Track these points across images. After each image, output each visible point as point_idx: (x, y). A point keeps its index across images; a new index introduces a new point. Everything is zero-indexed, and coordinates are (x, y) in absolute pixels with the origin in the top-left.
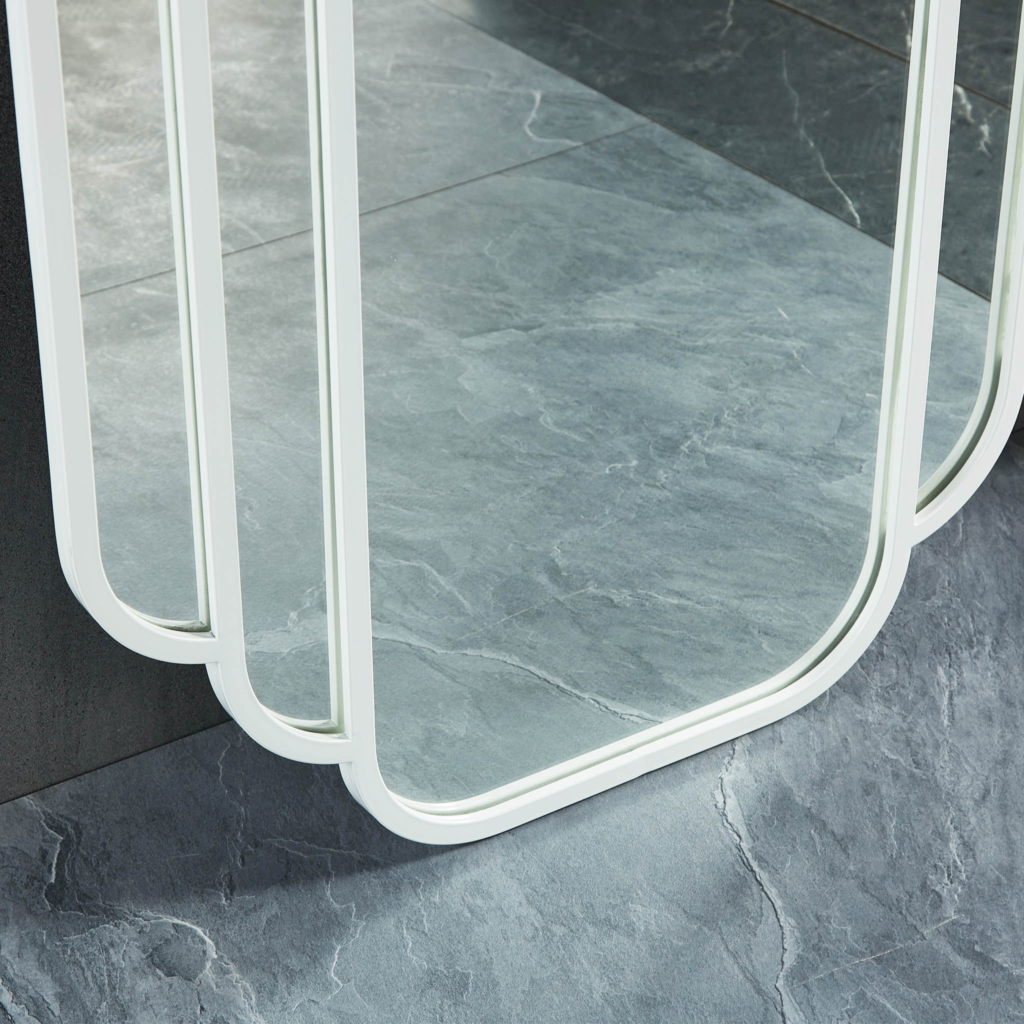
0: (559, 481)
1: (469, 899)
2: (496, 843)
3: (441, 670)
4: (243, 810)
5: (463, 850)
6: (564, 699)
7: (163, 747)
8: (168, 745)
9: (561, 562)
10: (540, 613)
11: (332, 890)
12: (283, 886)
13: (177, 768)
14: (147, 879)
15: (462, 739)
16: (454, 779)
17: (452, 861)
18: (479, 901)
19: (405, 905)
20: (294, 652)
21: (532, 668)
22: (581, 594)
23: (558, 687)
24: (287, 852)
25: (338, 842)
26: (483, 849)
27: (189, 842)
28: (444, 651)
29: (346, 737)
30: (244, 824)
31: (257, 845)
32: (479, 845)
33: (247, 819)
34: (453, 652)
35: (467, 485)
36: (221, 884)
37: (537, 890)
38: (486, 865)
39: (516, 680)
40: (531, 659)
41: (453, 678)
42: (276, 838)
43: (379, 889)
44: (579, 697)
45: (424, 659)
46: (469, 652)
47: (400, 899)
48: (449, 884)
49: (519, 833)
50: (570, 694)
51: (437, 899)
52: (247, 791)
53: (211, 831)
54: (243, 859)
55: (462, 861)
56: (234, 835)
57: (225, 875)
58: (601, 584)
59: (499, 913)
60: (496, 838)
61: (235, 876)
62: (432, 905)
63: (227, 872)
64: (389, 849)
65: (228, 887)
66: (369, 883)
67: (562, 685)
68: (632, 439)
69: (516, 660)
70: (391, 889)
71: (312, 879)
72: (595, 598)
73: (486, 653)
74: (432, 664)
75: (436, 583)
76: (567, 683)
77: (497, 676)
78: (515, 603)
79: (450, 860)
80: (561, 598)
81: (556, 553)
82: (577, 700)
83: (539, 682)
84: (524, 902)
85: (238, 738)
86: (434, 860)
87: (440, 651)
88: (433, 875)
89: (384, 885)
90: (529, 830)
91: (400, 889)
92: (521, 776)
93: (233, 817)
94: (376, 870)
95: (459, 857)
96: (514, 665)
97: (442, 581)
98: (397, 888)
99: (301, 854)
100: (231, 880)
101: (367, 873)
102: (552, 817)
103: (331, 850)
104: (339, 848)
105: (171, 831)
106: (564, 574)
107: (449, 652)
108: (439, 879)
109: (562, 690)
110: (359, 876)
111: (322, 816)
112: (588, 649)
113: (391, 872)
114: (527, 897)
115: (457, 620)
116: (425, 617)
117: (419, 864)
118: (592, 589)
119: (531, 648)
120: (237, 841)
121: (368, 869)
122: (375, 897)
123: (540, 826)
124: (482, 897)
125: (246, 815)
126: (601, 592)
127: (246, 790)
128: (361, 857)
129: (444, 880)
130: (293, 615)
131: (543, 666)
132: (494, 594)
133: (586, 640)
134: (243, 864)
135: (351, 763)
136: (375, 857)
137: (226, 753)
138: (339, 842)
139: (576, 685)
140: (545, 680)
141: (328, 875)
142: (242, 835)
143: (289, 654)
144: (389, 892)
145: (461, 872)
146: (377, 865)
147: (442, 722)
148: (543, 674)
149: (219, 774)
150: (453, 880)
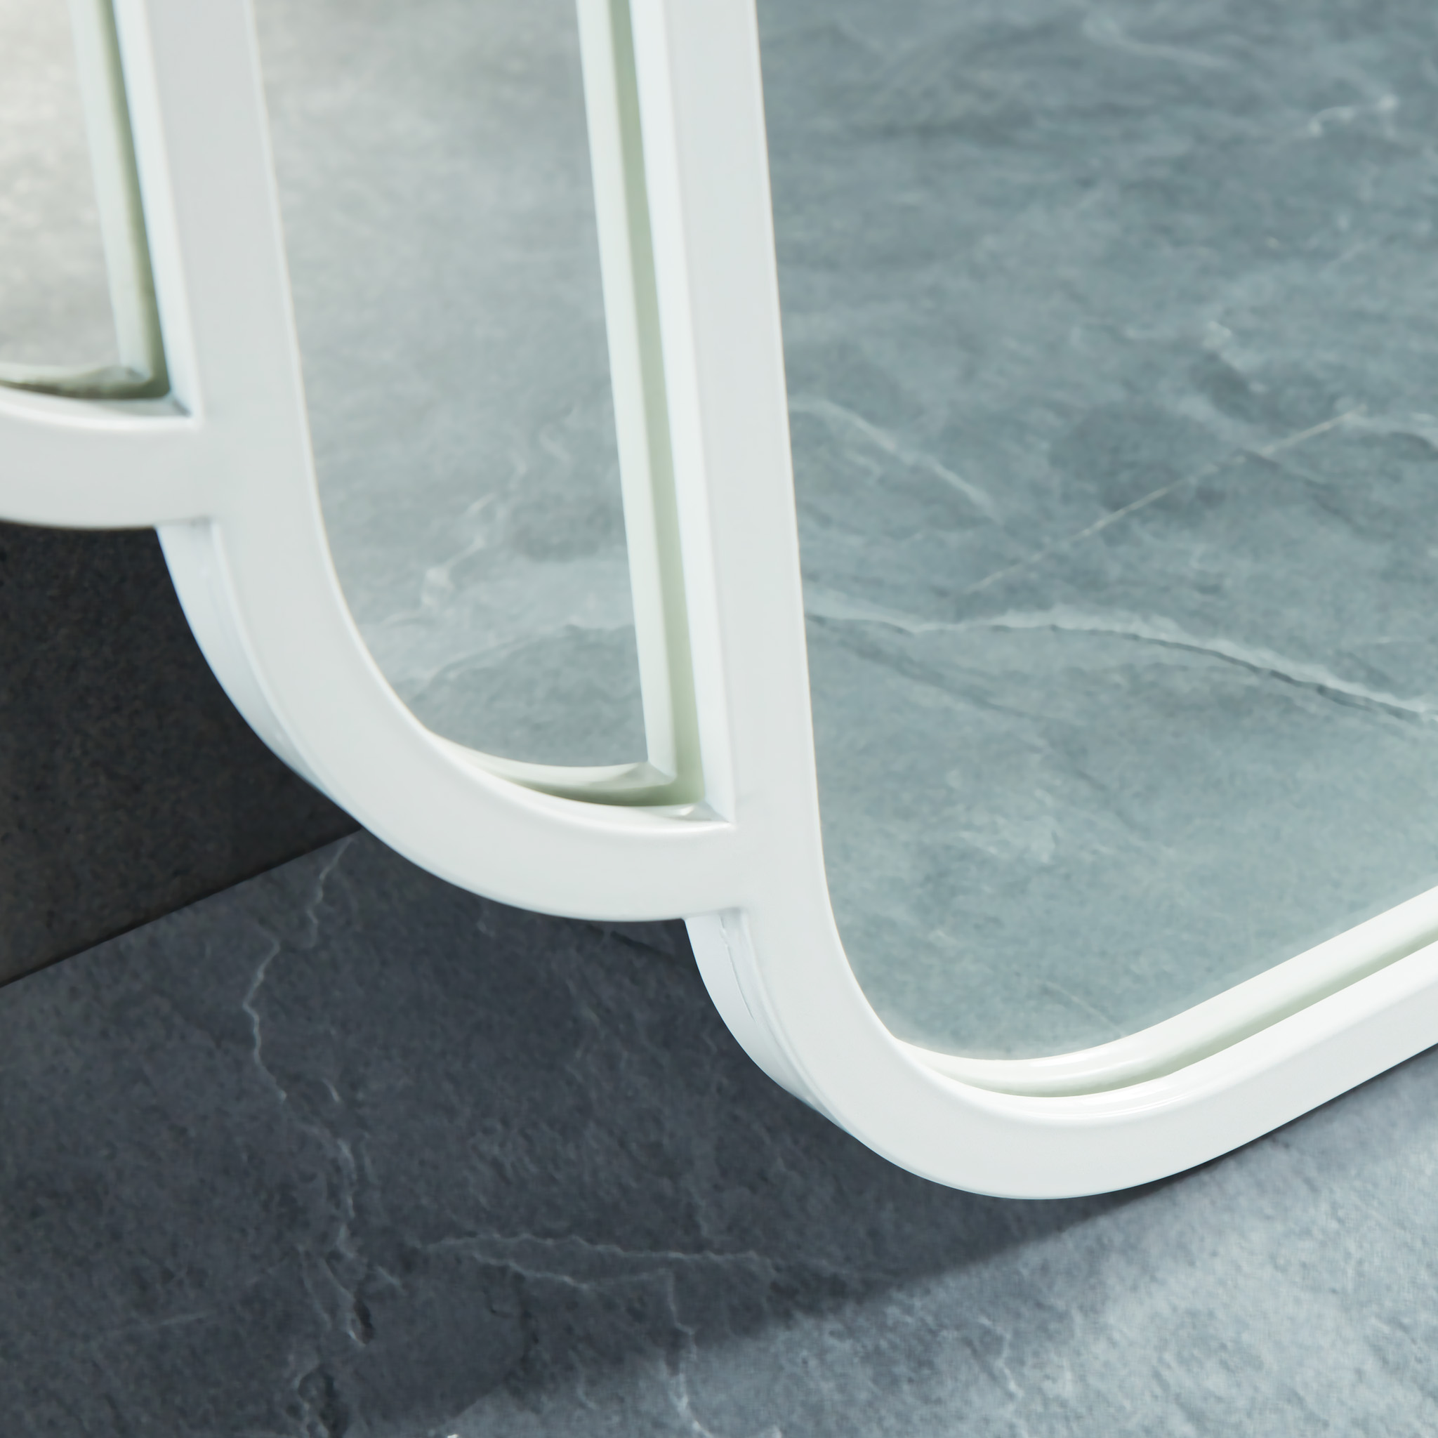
0: (1182, 165)
1: (1177, 1376)
2: (1234, 1177)
3: (934, 677)
4: (346, 1151)
5: (1126, 1214)
6: (1351, 722)
7: (51, 970)
8: (66, 965)
9: (1242, 360)
10: (1209, 497)
11: (693, 1392)
12: (516, 1393)
13: (104, 1034)
14: (29, 1418)
15: (1045, 870)
16: (1046, 991)
17: (1097, 1253)
18: (1216, 1381)
19: (960, 1417)
20: (452, 676)
21: (1225, 646)
22: (1323, 435)
23: (1321, 690)
24: (519, 1278)
25: (691, 1225)
26: (1192, 1201)
27: (167, 1276)
28: (931, 626)
29: (709, 814)
30: (356, 1196)
31: (408, 1263)
32: (1181, 1192)
33: (362, 1179)
34: (962, 627)
35: (912, 197)
36: (294, 1410)
37: (1406, 1321)
38: (1214, 1254)
39: (1181, 684)
40: (1211, 622)
41: (979, 698)
42: (472, 1234)
43: (863, 1376)
44: (1398, 713)
45: (873, 653)
46: (1013, 620)
47: (939, 1401)
48: (1100, 1330)
49: (1309, 1138)
50: (1368, 707)
51: (1066, 1386)
52: (354, 1086)
53: (243, 1231)
54: (364, 1316)
55: (1131, 1249)
56: (324, 1238)
57: (306, 1379)
58: (1378, 403)
59: (1292, 1413)
60: (1231, 1164)
61: (344, 1379)
62: (1055, 1408)
63: (311, 1364)
64: (874, 1233)
65: (324, 1417)
66: (822, 1353)
67: (1333, 683)
68: (1367, 47)
69: (1167, 629)
70: (902, 1369)
71: (618, 1361)
72: (1367, 440)
73: (1068, 619)
74: (901, 664)
75: (871, 450)
76: (1348, 677)
77: (1117, 678)
78: (1125, 477)
79: (1091, 1252)
80: (1268, 450)
81: (1216, 335)
82: (1393, 721)
83: (1253, 680)
84: (1371, 1365)
85: (304, 923)
86: (1031, 1257)
87: (920, 628)
88: (1039, 1305)
89: (874, 1357)
90: (1339, 1129)
91: (930, 1364)
92: (1269, 960)
93: (312, 1177)
94: (837, 1310)
95: (1118, 1239)
96: (1163, 643)
97: (887, 441)
98: (923, 1362)
99: (567, 1279)
100: (330, 1393)
101: (808, 1323)
102: (1405, 1078)
103: (674, 1255)
104: (700, 1247)
105: (98, 1245)
106: (1258, 388)
107: (950, 627)
108: (1063, 1317)
109: (1340, 699)
110: (782, 1336)
111: (622, 1144)
112: (1387, 576)
113: (893, 1312)
114: (1378, 1351)
115: (954, 538)
116: (854, 541)
117: (985, 1276)
118: (1352, 418)
119: (1204, 589)
120: (335, 1256)
121: (812, 1309)
122: (851, 1402)
123: (1373, 1111)
124: (1224, 1364)
125: (360, 1168)
126: (1384, 425)
127: (352, 1084)
128: (778, 1269)
129: (1078, 1318)
130: (437, 575)
131: (1254, 636)
132: (1056, 460)
133: (1375, 555)
134: (368, 1331)
135: (735, 912)
136: (826, 1266)
137: (267, 972)
138: (696, 1227)
139: (1378, 680)
140: (1276, 674)
141: (674, 1344)
142: (354, 1233)
143: (438, 682)
144: (895, 1381)
145: (1134, 1288)
146: (838, 1290)
147: (969, 826)
148: (1264, 657)
149: (248, 1041)
150: (1111, 1317)
